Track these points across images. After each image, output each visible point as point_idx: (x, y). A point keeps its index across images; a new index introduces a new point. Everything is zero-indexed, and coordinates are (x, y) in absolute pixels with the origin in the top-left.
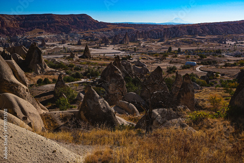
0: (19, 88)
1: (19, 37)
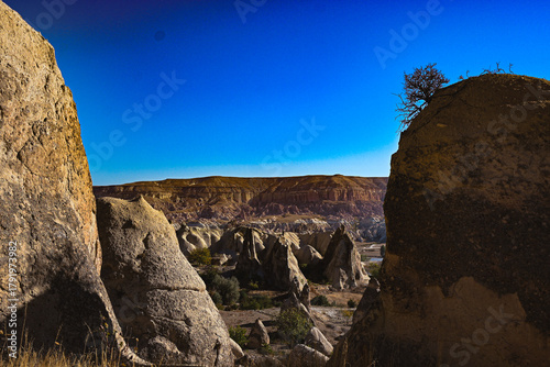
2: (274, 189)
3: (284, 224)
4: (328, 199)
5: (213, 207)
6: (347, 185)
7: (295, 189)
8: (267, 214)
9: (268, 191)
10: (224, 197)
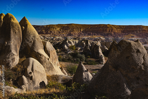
0: (41, 57)
1: (120, 38)
2: (89, 28)
3: (92, 39)
4: (105, 31)
5: (71, 33)
6: (111, 27)
7: (95, 28)
8: (87, 35)
9: (88, 28)
10: (75, 30)
